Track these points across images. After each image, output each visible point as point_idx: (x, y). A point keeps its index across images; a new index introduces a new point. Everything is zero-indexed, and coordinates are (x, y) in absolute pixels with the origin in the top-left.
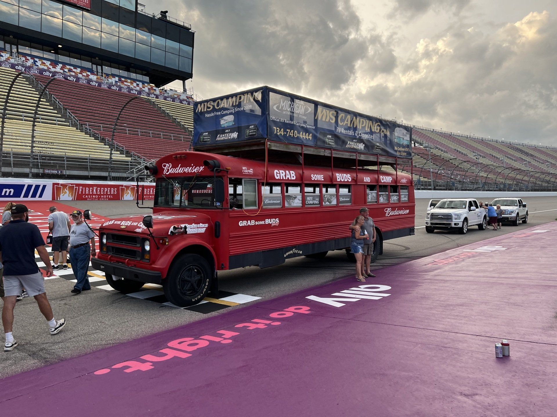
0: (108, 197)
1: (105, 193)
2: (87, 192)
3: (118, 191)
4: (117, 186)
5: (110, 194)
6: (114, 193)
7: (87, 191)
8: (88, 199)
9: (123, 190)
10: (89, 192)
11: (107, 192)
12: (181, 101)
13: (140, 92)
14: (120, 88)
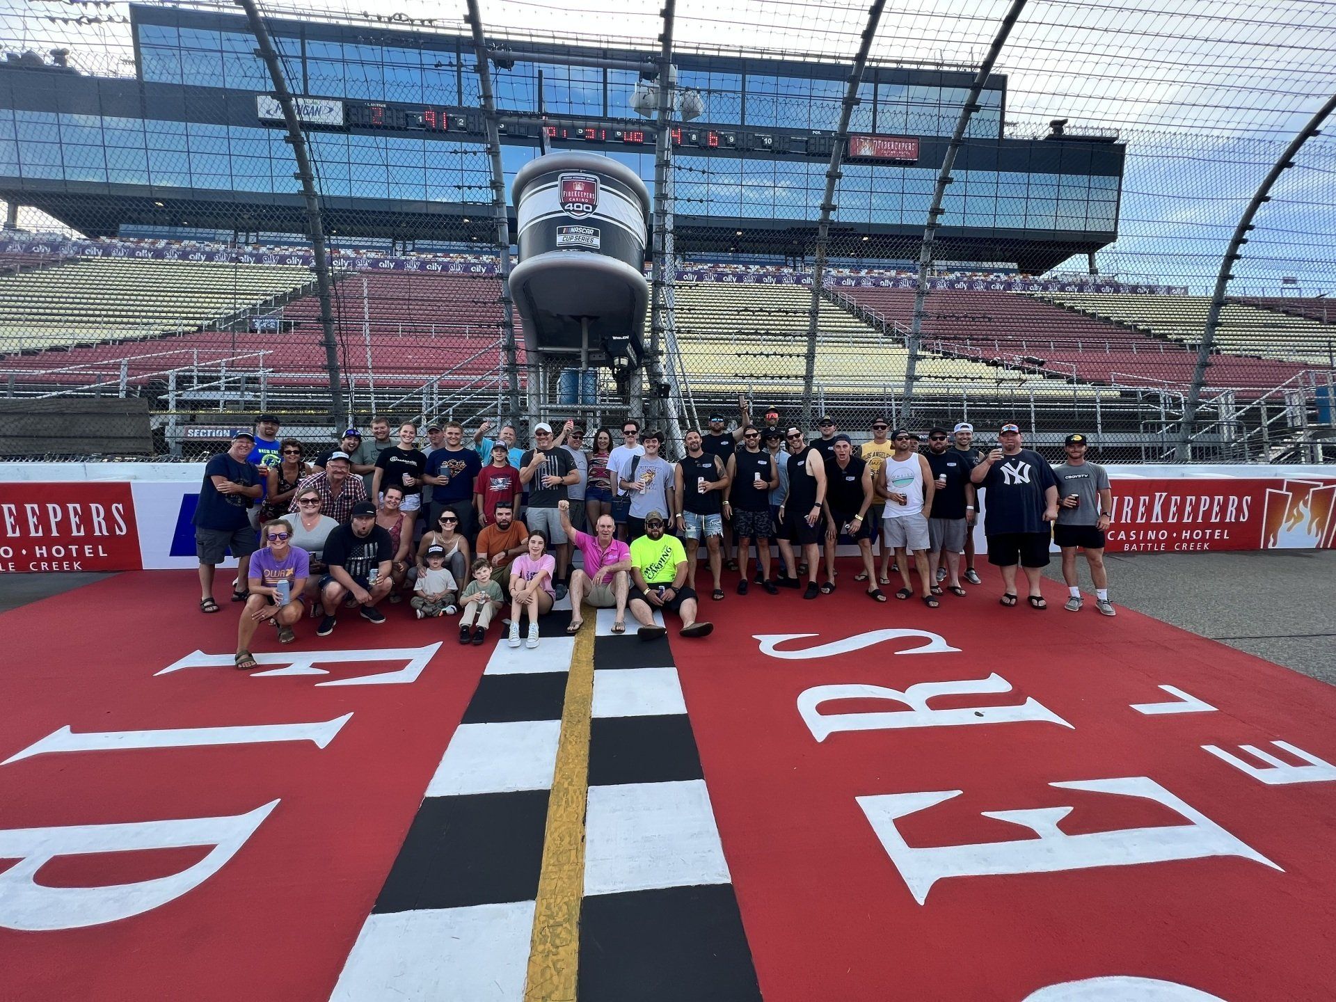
0: (1212, 535)
1: (1200, 520)
2: (1126, 518)
3: (1255, 509)
4: (1255, 488)
5: (1222, 525)
6: (1237, 517)
7: (1127, 510)
8: (1126, 547)
9: (1277, 501)
10: (1134, 517)
11: (1208, 514)
12: (1098, 288)
13: (1009, 285)
14: (971, 285)
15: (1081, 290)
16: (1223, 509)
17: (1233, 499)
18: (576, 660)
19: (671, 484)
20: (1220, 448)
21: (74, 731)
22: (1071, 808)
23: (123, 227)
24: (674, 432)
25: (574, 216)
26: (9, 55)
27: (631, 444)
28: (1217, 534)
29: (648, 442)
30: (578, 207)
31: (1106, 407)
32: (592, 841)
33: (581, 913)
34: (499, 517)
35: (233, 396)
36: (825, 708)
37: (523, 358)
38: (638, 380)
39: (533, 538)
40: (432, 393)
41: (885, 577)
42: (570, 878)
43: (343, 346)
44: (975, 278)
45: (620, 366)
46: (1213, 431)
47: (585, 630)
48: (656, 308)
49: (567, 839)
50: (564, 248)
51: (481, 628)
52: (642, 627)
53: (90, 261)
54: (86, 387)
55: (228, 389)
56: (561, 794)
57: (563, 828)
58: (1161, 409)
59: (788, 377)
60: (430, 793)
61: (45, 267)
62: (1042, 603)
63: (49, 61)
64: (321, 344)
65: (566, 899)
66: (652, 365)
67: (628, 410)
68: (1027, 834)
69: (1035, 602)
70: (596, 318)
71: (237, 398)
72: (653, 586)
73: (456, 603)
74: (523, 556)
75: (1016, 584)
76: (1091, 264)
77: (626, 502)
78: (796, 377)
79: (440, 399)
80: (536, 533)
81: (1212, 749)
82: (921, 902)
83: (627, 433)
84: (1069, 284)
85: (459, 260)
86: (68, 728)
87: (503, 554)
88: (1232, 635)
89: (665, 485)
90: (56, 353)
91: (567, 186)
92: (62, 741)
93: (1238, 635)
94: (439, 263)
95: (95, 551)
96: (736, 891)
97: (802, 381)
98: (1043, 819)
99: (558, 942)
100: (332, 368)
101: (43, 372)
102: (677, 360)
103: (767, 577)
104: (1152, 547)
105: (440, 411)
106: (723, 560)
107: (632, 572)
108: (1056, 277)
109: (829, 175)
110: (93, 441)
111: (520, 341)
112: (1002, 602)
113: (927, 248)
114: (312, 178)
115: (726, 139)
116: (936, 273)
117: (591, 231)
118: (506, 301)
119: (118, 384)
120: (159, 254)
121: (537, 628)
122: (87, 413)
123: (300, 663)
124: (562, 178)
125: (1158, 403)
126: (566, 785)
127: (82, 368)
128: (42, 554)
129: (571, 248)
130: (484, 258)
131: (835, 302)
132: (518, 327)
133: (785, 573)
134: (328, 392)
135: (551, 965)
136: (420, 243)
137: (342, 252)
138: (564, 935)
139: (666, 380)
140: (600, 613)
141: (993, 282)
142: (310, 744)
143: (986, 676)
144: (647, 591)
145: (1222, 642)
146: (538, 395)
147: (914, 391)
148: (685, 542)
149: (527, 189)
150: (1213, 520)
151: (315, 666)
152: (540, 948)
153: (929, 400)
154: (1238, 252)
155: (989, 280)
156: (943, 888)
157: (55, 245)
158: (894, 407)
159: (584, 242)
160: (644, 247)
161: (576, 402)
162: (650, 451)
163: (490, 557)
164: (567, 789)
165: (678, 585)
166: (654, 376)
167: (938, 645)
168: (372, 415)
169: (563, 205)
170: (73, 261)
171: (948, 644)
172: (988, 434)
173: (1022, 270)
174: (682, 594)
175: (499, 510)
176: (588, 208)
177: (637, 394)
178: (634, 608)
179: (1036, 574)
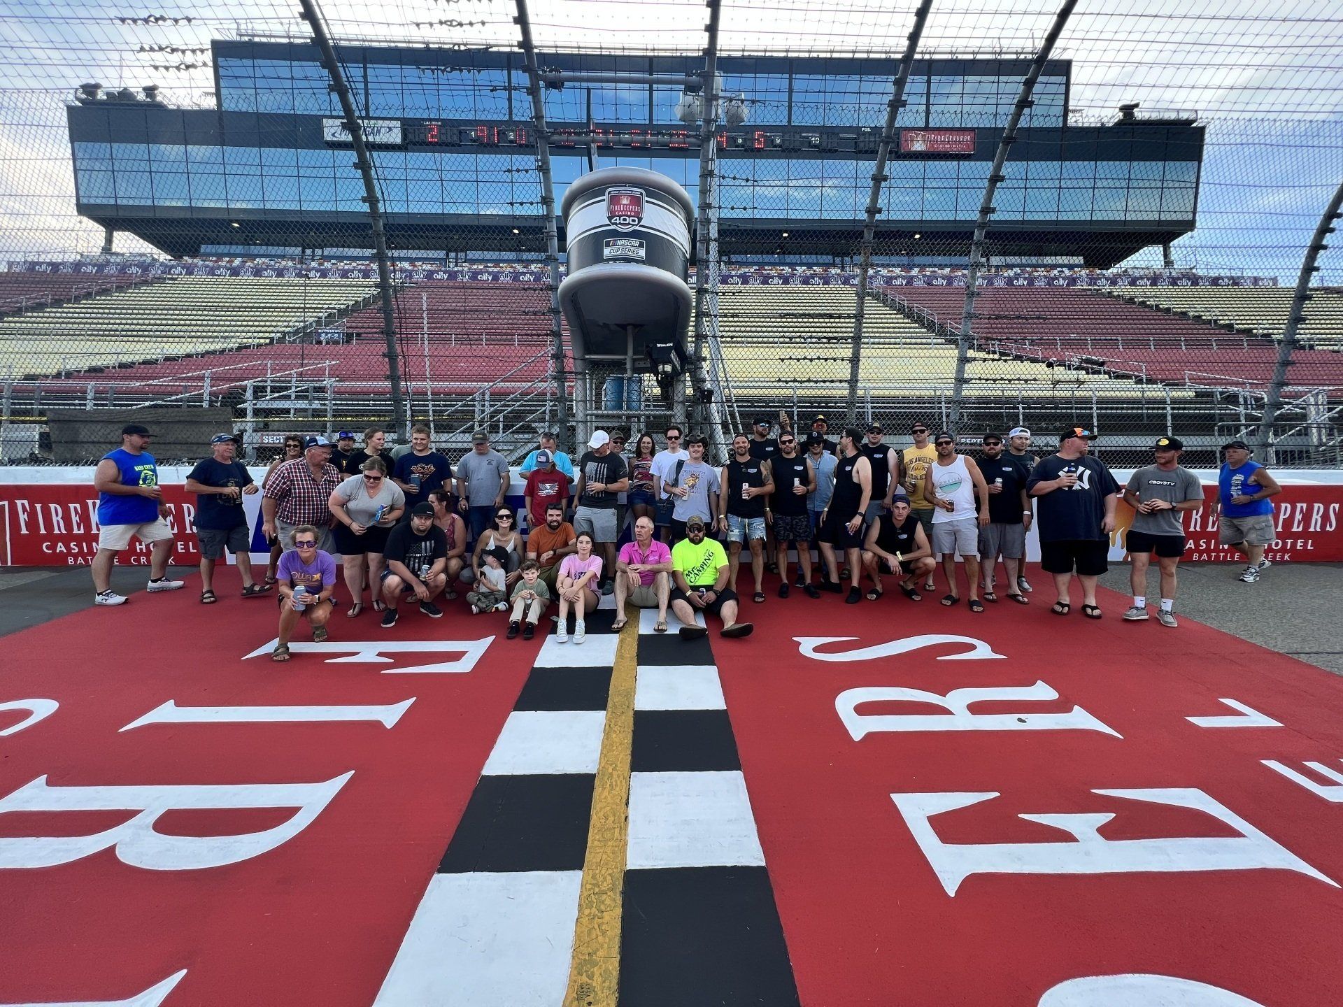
0: (1294, 545)
2: (1195, 527)
6: (1323, 526)
10: (1204, 525)
12: (1174, 281)
13: (1073, 281)
14: (1031, 281)
15: (1154, 283)
16: (1307, 518)
17: (1318, 507)
18: (620, 656)
19: (714, 488)
20: (1307, 452)
21: (177, 704)
22: (1114, 815)
23: (203, 248)
24: (717, 437)
25: (621, 229)
26: (108, 94)
27: (673, 448)
28: (1299, 544)
29: (693, 447)
30: (625, 220)
31: (1179, 409)
32: (634, 821)
33: (624, 882)
34: (549, 518)
35: (302, 404)
36: (864, 709)
37: (571, 365)
38: (682, 385)
39: (580, 539)
40: (484, 400)
41: (931, 582)
42: (614, 853)
43: (404, 357)
44: (1035, 274)
45: (664, 372)
46: (1299, 434)
47: (629, 629)
48: (700, 315)
49: (611, 819)
50: (611, 260)
51: (531, 623)
52: (684, 626)
53: (176, 279)
54: (174, 398)
55: (297, 398)
56: (606, 778)
57: (608, 808)
58: (1241, 410)
59: (832, 381)
60: (485, 772)
61: (137, 285)
62: (1096, 612)
63: (141, 97)
64: (384, 355)
65: (610, 871)
66: (695, 372)
67: (671, 416)
68: (1065, 837)
69: (1089, 611)
70: (642, 326)
71: (303, 406)
72: (695, 588)
73: (507, 600)
74: (571, 556)
75: (1069, 593)
76: (1166, 255)
77: (670, 505)
78: (841, 381)
79: (491, 406)
80: (582, 534)
81: (1273, 765)
82: (952, 894)
83: (670, 438)
84: (1141, 278)
85: (509, 269)
86: (172, 702)
87: (552, 553)
88: (1308, 650)
89: (709, 489)
90: (148, 366)
91: (614, 200)
92: (168, 713)
93: (1314, 650)
94: (490, 273)
95: (186, 547)
96: (770, 874)
97: (846, 385)
98: (1084, 824)
99: (603, 907)
100: (393, 378)
101: (138, 384)
102: (721, 366)
103: (808, 581)
104: (1225, 557)
105: (492, 417)
106: (765, 564)
107: (674, 574)
108: (1126, 271)
109: (874, 178)
110: (184, 447)
111: (568, 349)
112: (1054, 611)
113: (978, 248)
114: (378, 201)
115: (772, 141)
116: (993, 270)
117: (637, 243)
118: (555, 312)
119: (202, 394)
120: (235, 272)
121: (583, 625)
122: (180, 421)
123: (368, 652)
124: (609, 193)
125: (1236, 403)
126: (610, 770)
127: (170, 381)
128: (141, 549)
129: (618, 259)
130: (533, 267)
131: (885, 303)
132: (566, 334)
133: (827, 576)
134: (390, 400)
135: (596, 927)
136: (471, 255)
137: (399, 264)
138: (608, 902)
139: (709, 386)
140: (643, 612)
141: (1056, 278)
142: (377, 725)
143: (1032, 683)
144: (689, 593)
145: (1295, 656)
146: (585, 401)
147: (963, 393)
148: (727, 545)
149: (576, 204)
150: (1295, 529)
151: (380, 654)
152: (587, 912)
153: (979, 403)
154: (1324, 242)
155: (1052, 275)
156: (974, 883)
157: (145, 267)
158: (944, 410)
159: (630, 254)
160: (688, 256)
161: (621, 408)
162: (695, 455)
163: (539, 556)
164: (611, 774)
165: (719, 588)
166: (698, 382)
167: (983, 651)
168: (429, 421)
169: (610, 220)
170: (160, 280)
171: (993, 651)
172: (1043, 438)
173: (1087, 264)
174: (723, 596)
175: (550, 512)
176: (633, 221)
177: (681, 399)
178: (676, 608)
179: (1091, 583)
